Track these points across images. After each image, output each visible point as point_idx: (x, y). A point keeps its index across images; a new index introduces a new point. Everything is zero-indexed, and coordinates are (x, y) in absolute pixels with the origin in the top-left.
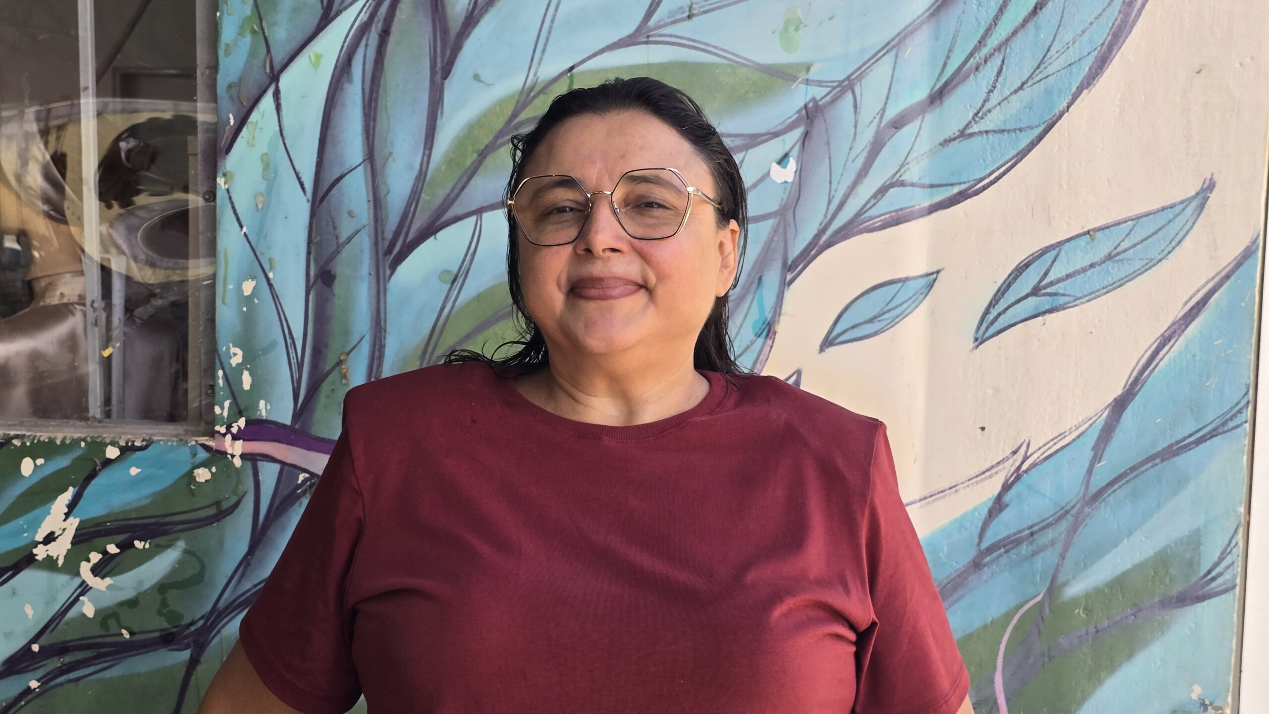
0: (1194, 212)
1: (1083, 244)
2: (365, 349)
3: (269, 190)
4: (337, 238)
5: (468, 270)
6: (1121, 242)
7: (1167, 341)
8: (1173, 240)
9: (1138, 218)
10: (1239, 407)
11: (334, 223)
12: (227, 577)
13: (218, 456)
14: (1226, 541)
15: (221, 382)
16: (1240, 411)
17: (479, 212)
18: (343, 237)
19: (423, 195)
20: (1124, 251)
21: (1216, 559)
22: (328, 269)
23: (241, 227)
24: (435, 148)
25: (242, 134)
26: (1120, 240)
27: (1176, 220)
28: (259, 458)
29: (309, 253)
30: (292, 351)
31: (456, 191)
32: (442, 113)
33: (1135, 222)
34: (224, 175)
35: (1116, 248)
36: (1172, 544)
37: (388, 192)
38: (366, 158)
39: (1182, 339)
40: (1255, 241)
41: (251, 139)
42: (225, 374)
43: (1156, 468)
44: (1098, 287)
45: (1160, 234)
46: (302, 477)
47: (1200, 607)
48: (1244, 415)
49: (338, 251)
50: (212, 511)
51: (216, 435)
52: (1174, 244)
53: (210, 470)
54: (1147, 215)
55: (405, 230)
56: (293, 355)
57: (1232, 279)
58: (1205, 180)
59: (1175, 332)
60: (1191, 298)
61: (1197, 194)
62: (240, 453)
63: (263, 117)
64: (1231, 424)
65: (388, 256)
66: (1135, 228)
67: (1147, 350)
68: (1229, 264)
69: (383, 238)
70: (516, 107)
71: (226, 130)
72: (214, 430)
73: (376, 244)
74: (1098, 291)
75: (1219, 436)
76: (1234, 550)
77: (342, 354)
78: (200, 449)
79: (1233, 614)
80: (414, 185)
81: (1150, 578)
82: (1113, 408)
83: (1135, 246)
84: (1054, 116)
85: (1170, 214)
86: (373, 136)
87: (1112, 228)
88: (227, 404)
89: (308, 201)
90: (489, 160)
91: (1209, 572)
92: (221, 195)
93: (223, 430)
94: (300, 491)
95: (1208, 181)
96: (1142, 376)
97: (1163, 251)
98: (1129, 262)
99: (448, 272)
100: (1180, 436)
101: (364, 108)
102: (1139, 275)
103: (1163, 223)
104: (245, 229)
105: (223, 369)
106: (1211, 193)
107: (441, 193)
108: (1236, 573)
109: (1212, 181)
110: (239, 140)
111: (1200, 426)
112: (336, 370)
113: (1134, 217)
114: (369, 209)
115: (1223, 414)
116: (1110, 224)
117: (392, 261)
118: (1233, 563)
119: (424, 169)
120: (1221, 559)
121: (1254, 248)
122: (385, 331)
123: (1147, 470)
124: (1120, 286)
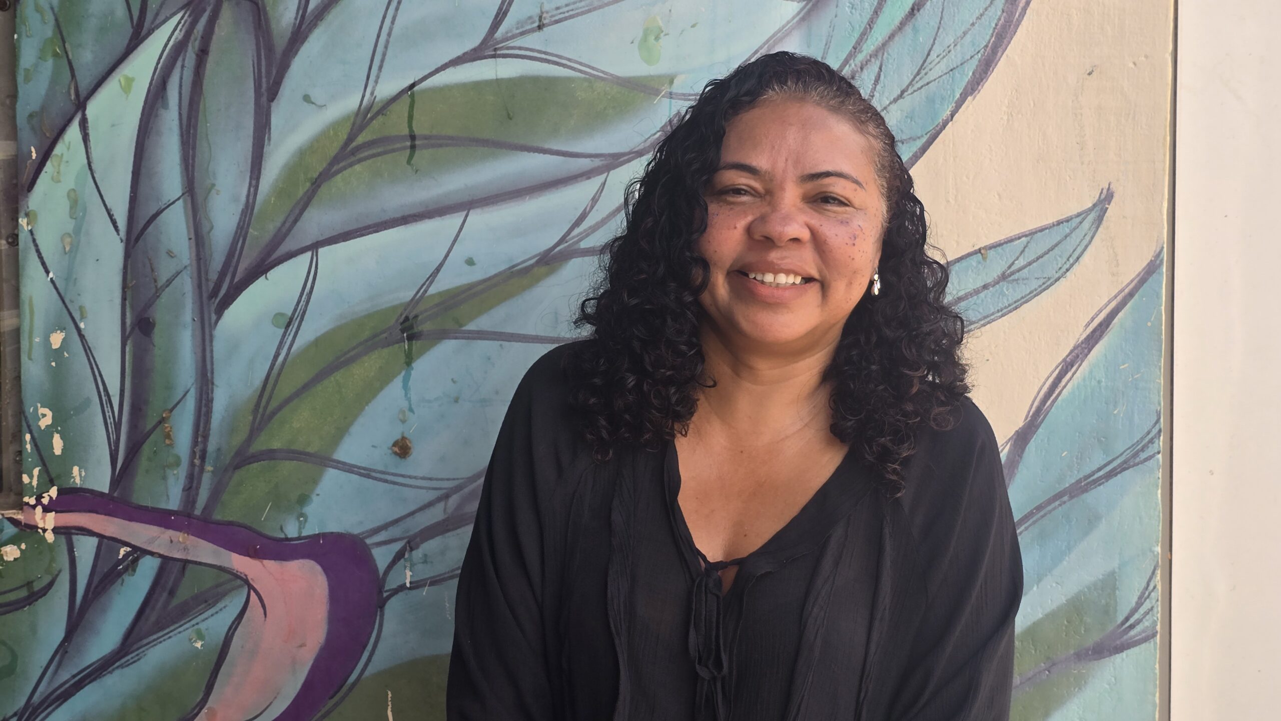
0: (1092, 225)
1: (974, 264)
2: (190, 404)
3: (78, 230)
4: (155, 281)
5: (304, 312)
6: (1015, 260)
7: (1070, 367)
8: (1071, 256)
9: (1032, 234)
10: (1150, 436)
11: (151, 264)
12: (41, 667)
13: (28, 531)
14: (1144, 584)
15: (28, 447)
16: (1151, 441)
17: (314, 247)
18: (163, 279)
19: (251, 230)
20: (1019, 270)
21: (1133, 604)
22: (146, 316)
23: (47, 272)
24: (262, 177)
25: (45, 169)
26: (1014, 258)
27: (1073, 235)
28: (73, 531)
29: (124, 299)
30: (107, 409)
31: (287, 225)
32: (269, 139)
33: (1029, 238)
34: (27, 215)
35: (1010, 267)
36: (1086, 590)
37: (212, 228)
38: (186, 190)
39: (1084, 364)
40: (1159, 255)
41: (56, 174)
42: (33, 438)
43: (1063, 506)
44: (992, 310)
45: (1056, 250)
46: (122, 551)
47: (1118, 658)
48: (1156, 445)
49: (157, 296)
50: (23, 593)
51: (25, 507)
52: (1071, 260)
53: (19, 547)
54: (1042, 230)
55: (231, 269)
56: (109, 414)
57: (1136, 296)
58: (1102, 189)
59: (1078, 356)
60: (1093, 319)
61: (1095, 205)
62: (52, 527)
63: (68, 149)
64: (1143, 456)
65: (214, 299)
66: (1029, 244)
67: (1048, 378)
68: (1132, 281)
69: (207, 280)
70: (352, 129)
71: (28, 165)
72: (23, 502)
73: (199, 286)
74: (993, 314)
75: (1131, 469)
76: (1153, 594)
77: (164, 411)
78: (7, 524)
79: (1155, 664)
80: (240, 219)
81: (1064, 628)
82: (1014, 442)
83: (1030, 264)
84: (937, 126)
85: (1065, 229)
86: (193, 166)
87: (1005, 245)
88: (36, 472)
89: (122, 241)
90: (324, 190)
91: (1127, 619)
92: (24, 237)
93: (32, 501)
94: (121, 567)
95: (1105, 191)
96: (1044, 406)
97: (1060, 268)
98: (1025, 282)
99: (281, 315)
100: (1087, 470)
101: (182, 135)
102: (1035, 296)
103: (1059, 239)
104: (51, 275)
105: (31, 432)
106: (1109, 204)
107: (271, 227)
108: (1156, 619)
109: (1110, 191)
110: (43, 176)
111: (1110, 459)
112: (158, 429)
113: (1027, 233)
114: (190, 248)
115: (1133, 445)
116: (1002, 242)
117: (218, 304)
118: (1152, 608)
119: (251, 201)
120: (1139, 604)
121: (1158, 262)
122: (213, 384)
123: (1054, 509)
124: (1016, 308)
